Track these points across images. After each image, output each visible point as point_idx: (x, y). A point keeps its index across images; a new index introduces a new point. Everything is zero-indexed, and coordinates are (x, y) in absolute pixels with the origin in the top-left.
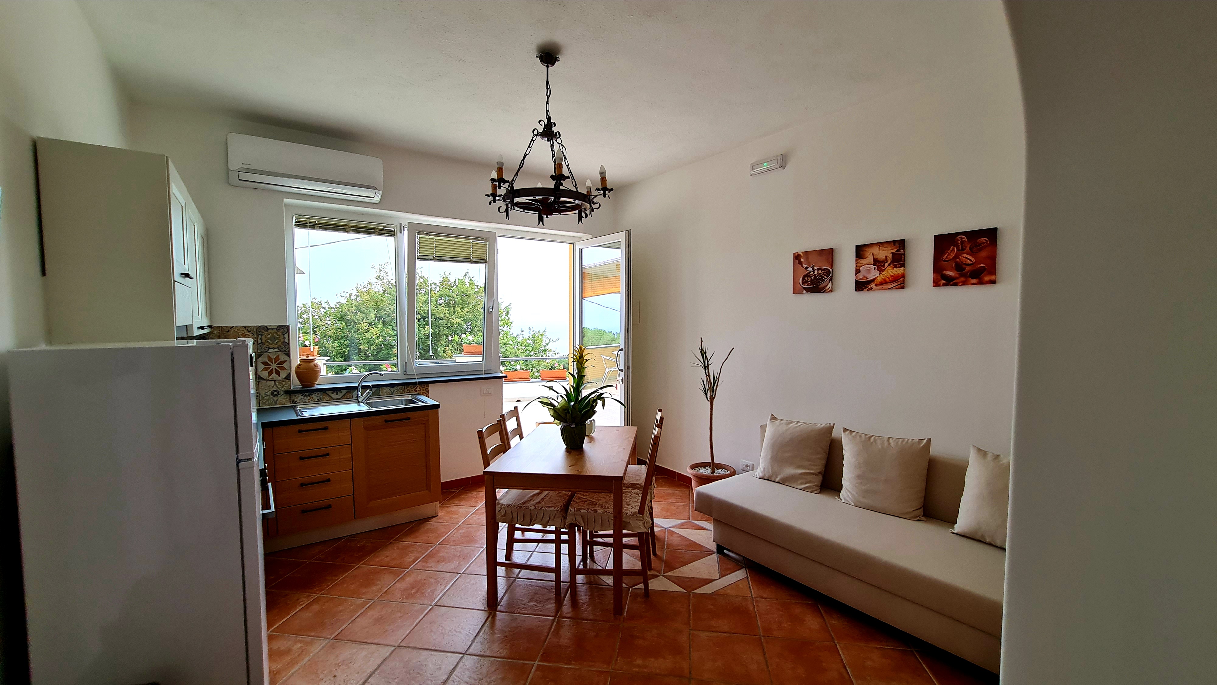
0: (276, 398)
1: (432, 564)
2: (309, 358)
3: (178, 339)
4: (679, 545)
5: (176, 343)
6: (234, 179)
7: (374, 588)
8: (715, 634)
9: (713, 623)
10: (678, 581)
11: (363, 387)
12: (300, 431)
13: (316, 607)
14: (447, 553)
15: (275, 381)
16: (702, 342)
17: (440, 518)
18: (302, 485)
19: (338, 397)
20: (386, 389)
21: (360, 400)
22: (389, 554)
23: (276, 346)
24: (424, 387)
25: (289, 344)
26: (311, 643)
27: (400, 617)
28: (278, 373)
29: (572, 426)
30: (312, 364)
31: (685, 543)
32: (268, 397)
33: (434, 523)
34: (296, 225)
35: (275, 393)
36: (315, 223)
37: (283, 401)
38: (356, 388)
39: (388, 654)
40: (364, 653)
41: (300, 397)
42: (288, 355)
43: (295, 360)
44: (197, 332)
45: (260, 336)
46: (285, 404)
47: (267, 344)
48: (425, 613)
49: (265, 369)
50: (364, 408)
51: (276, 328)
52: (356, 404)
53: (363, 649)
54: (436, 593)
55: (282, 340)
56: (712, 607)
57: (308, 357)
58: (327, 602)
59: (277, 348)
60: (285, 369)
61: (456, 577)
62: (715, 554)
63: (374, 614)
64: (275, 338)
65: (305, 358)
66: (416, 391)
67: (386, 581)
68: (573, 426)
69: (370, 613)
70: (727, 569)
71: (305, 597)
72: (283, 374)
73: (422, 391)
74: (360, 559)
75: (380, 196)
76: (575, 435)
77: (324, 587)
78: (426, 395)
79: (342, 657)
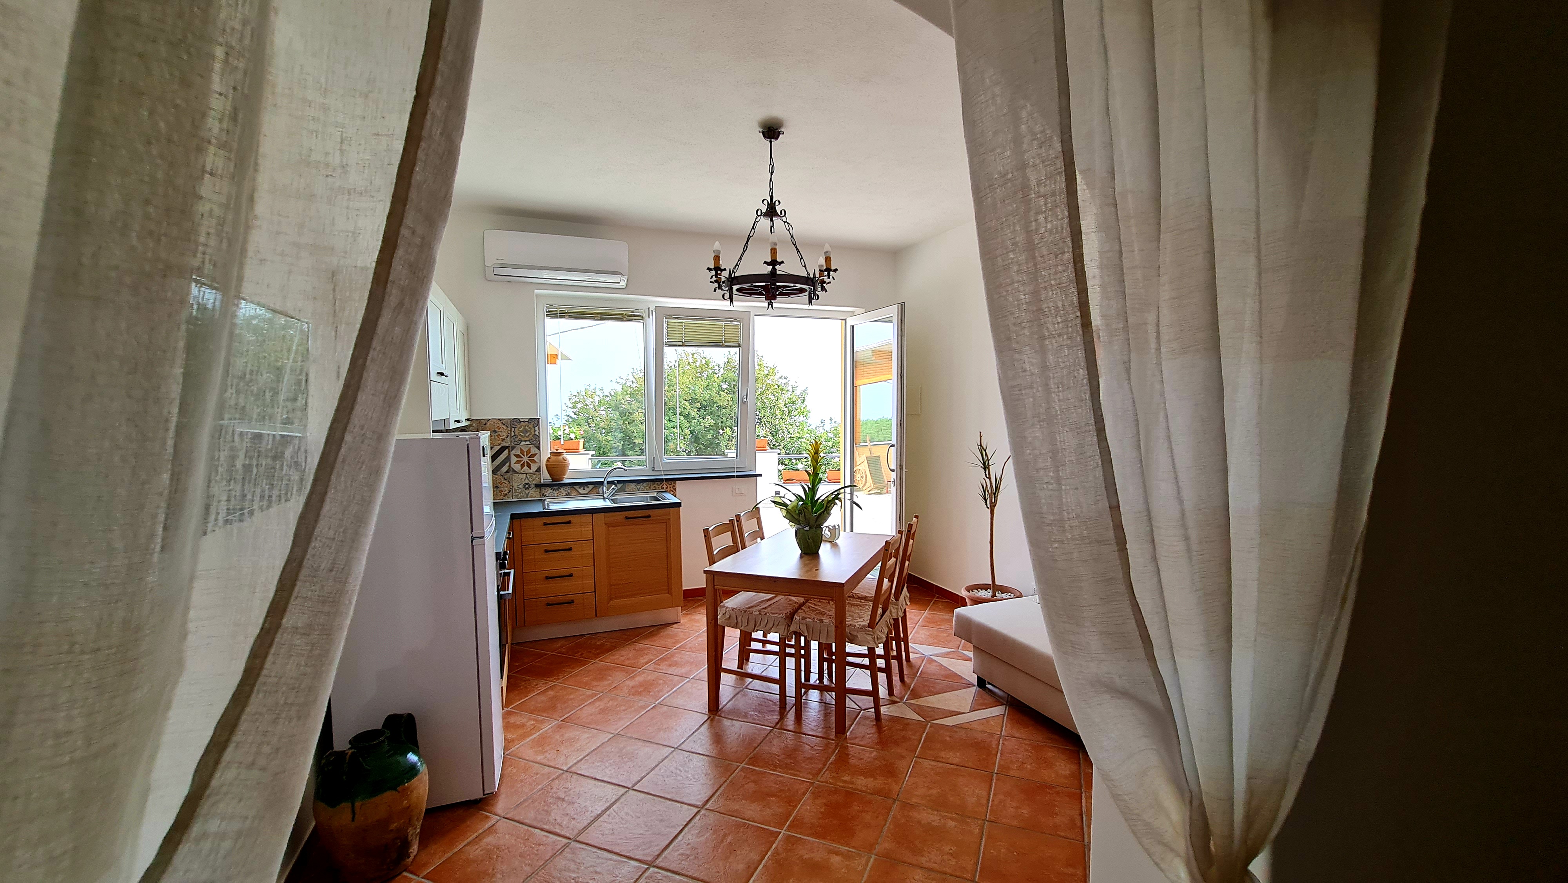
0: (527, 491)
1: (664, 667)
2: (559, 451)
3: (434, 431)
4: (934, 675)
5: (432, 435)
6: (490, 273)
7: (606, 683)
8: (941, 764)
9: (943, 754)
10: (919, 710)
11: (609, 482)
12: (545, 524)
13: (551, 693)
14: (681, 658)
15: (526, 474)
16: (981, 437)
17: (682, 625)
18: (547, 578)
19: (585, 492)
20: (633, 485)
21: (605, 496)
22: (625, 654)
23: (528, 439)
24: (670, 483)
25: (539, 437)
26: (542, 722)
27: (624, 710)
28: (529, 466)
29: (805, 529)
30: (561, 457)
31: (943, 673)
32: (520, 490)
33: (674, 629)
34: (547, 315)
35: (527, 486)
36: (564, 312)
37: (534, 494)
38: (602, 483)
39: (606, 739)
40: (586, 735)
41: (550, 491)
42: (539, 448)
43: (545, 454)
44: (453, 426)
45: (513, 429)
46: (535, 497)
47: (519, 437)
48: (647, 710)
49: (518, 462)
50: (608, 504)
51: (527, 420)
52: (602, 500)
53: (586, 732)
54: (661, 694)
55: (533, 433)
56: (948, 738)
57: (557, 450)
58: (561, 690)
59: (529, 441)
60: (536, 463)
61: (684, 680)
62: (975, 688)
63: (601, 704)
64: (527, 431)
65: (555, 451)
66: (663, 488)
67: (618, 677)
68: (807, 528)
69: (597, 704)
70: (982, 704)
71: (543, 684)
72: (534, 467)
73: (669, 489)
74: (596, 656)
75: (626, 281)
76: (809, 539)
77: (560, 677)
78: (673, 493)
79: (566, 736)
